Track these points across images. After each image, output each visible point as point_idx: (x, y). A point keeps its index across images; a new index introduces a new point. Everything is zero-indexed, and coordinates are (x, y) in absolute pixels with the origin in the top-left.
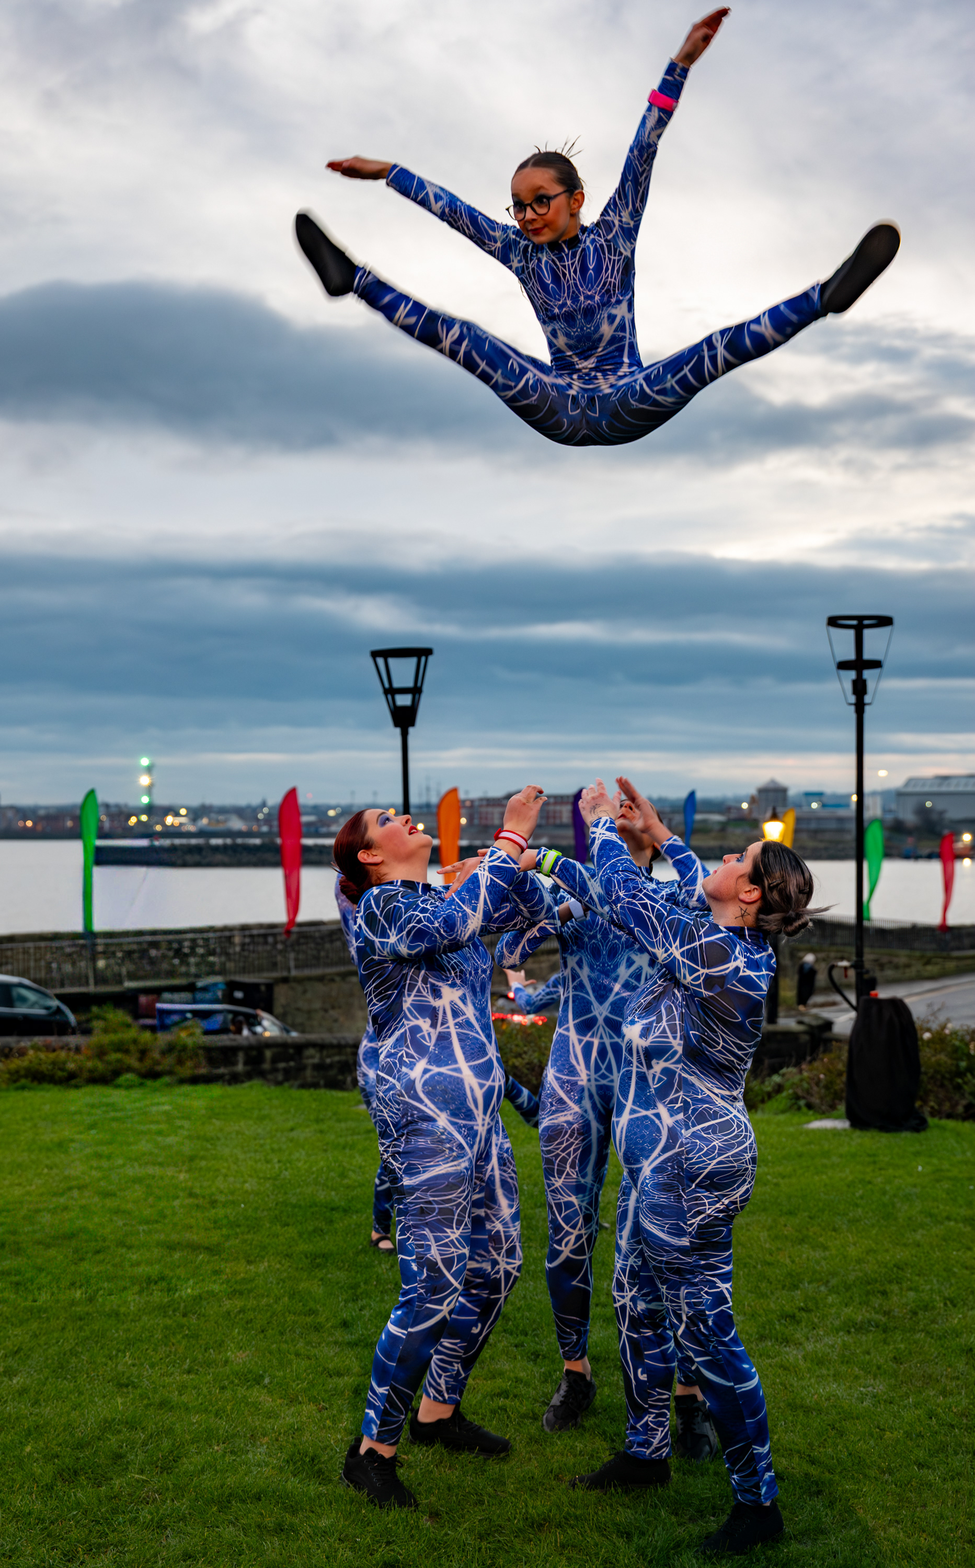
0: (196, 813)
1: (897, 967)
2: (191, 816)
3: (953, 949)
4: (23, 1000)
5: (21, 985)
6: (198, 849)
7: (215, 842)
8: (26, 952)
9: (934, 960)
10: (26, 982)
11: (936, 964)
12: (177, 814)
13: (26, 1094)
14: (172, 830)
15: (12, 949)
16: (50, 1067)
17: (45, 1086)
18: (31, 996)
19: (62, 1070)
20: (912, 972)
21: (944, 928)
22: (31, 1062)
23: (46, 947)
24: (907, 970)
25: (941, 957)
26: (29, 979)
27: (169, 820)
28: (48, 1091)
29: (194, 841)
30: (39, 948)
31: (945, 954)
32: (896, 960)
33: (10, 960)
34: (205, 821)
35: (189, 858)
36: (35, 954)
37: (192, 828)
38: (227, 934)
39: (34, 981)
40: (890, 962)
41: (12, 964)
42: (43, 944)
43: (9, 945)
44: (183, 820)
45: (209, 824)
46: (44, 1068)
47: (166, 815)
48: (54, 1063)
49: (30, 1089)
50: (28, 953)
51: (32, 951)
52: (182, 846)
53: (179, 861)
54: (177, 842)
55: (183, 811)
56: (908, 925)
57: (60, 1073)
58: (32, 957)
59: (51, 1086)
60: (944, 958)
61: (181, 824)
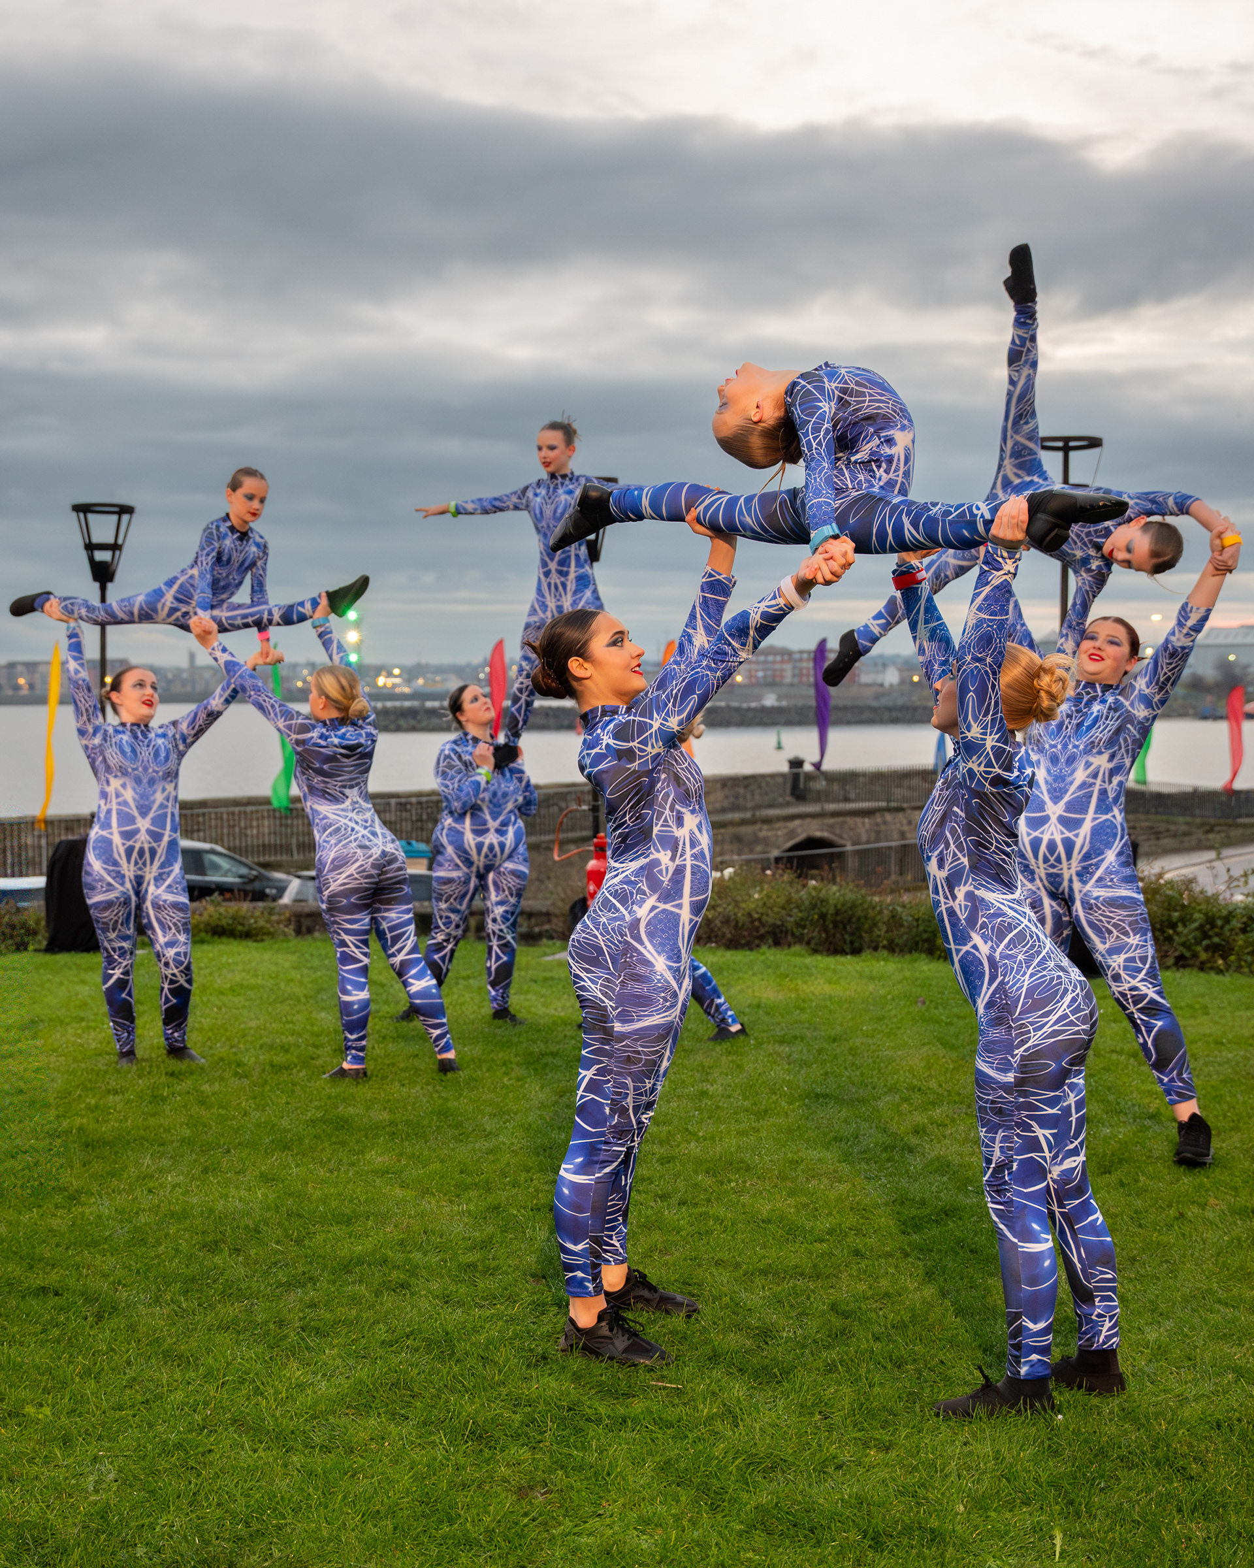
0: (410, 674)
1: (1175, 836)
2: (406, 676)
3: (1240, 816)
4: (216, 867)
5: (213, 852)
6: (412, 713)
7: (429, 704)
8: (219, 817)
9: (1217, 829)
10: (219, 848)
11: (1219, 832)
12: (390, 675)
13: (205, 947)
14: (384, 691)
15: (204, 814)
16: (230, 922)
17: (224, 939)
18: (224, 864)
19: (242, 925)
20: (1193, 840)
21: (1230, 792)
22: (211, 916)
23: (240, 813)
24: (1186, 839)
25: (1226, 825)
26: (223, 846)
27: (381, 681)
28: (228, 944)
29: (407, 704)
30: (233, 814)
31: (1230, 821)
32: (1172, 828)
33: (202, 827)
34: (421, 681)
35: (402, 722)
36: (228, 820)
37: (406, 690)
38: (434, 798)
39: (229, 849)
40: (1168, 830)
41: (204, 831)
42: (236, 809)
43: (201, 811)
44: (397, 681)
45: (425, 684)
46: (224, 922)
47: (378, 675)
48: (234, 918)
49: (209, 943)
50: (222, 819)
51: (225, 816)
52: (395, 708)
53: (392, 727)
54: (389, 704)
55: (396, 671)
56: (1190, 789)
57: (240, 928)
58: (225, 824)
59: (232, 940)
60: (1230, 826)
61: (394, 686)
